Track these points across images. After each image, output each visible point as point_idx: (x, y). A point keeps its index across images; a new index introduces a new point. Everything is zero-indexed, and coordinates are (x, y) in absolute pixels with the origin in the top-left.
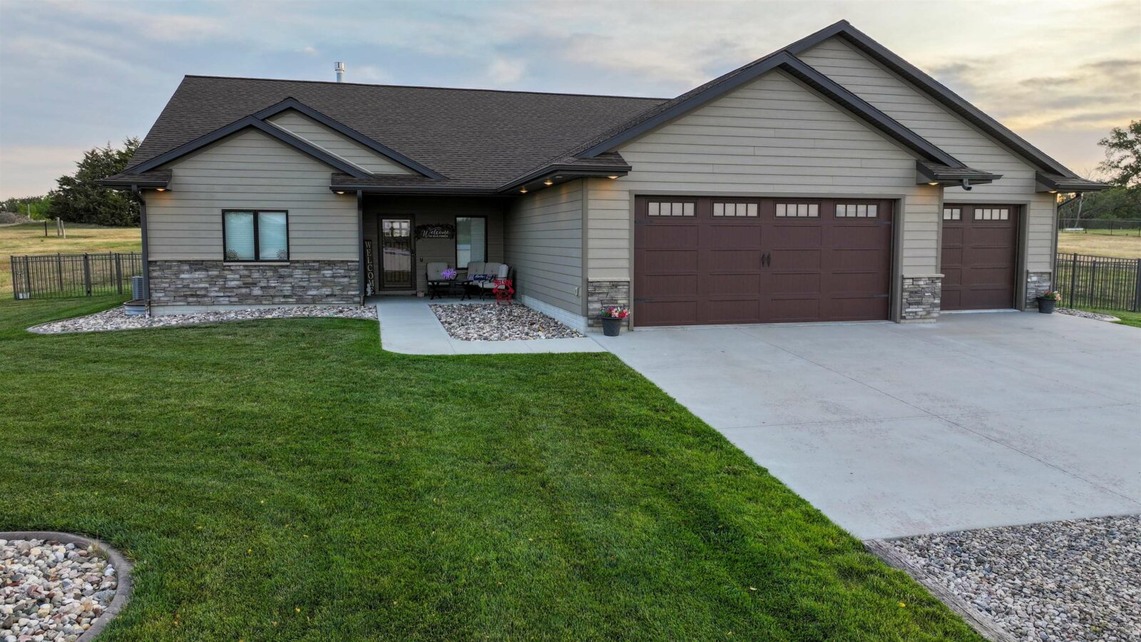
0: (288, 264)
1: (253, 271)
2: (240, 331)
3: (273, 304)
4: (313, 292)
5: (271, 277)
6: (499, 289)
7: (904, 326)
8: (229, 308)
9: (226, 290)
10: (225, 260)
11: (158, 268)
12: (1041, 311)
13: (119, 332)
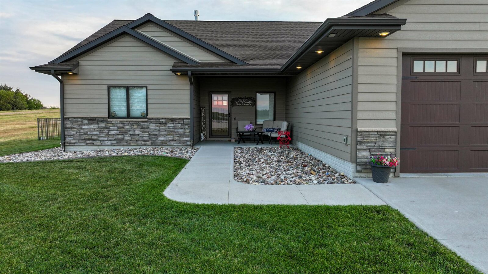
0: (146, 120)
1: (125, 124)
3: (137, 145)
4: (162, 138)
5: (137, 128)
6: (281, 138)
8: (111, 148)
9: (109, 136)
10: (109, 117)
11: (70, 122)
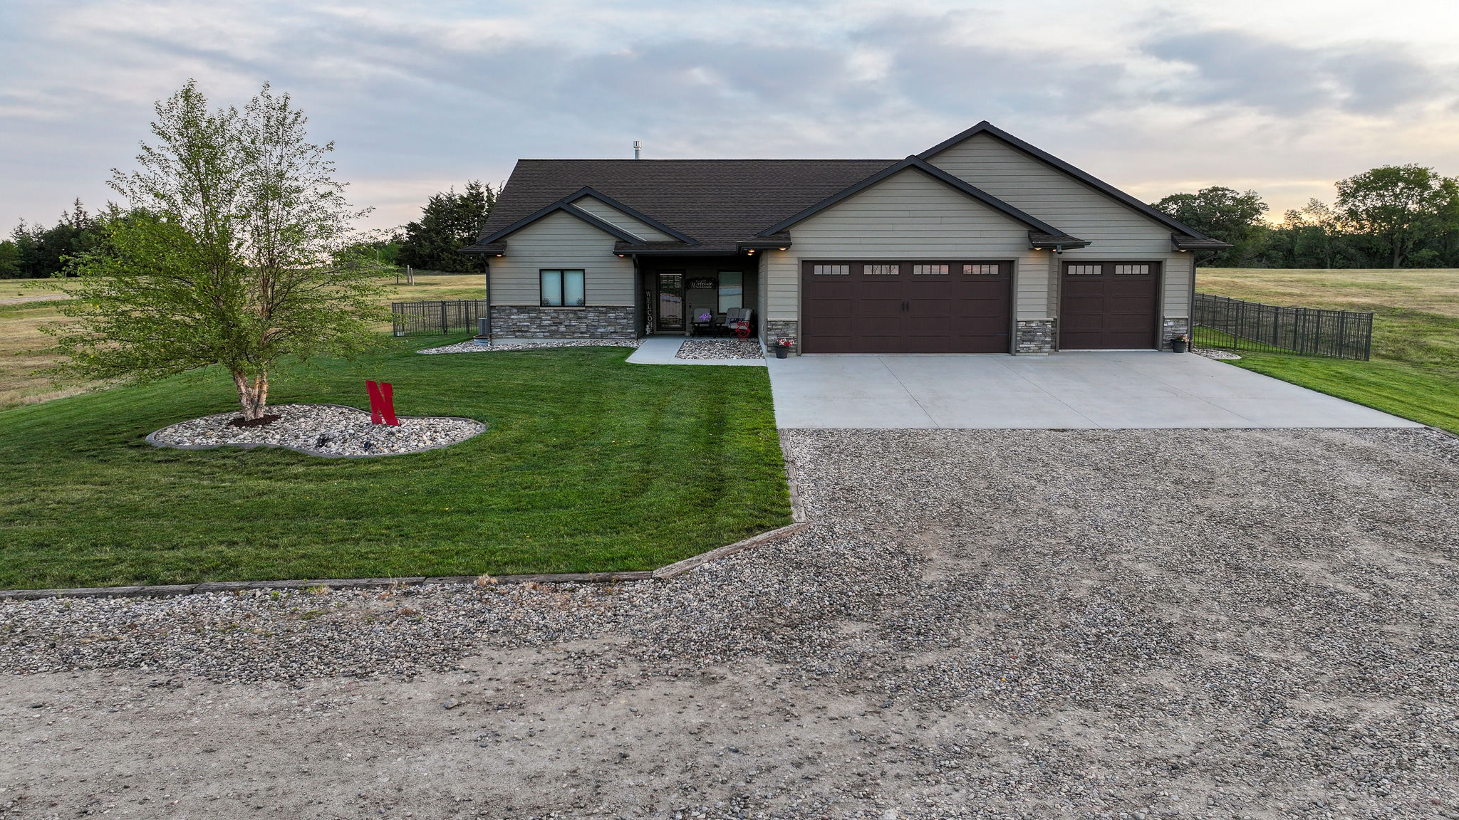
0: (584, 308)
1: (560, 314)
2: (546, 353)
3: (573, 338)
4: (602, 330)
5: (573, 318)
6: (743, 330)
7: (1019, 357)
8: (543, 340)
9: (541, 327)
10: (541, 305)
11: (496, 311)
12: (1175, 351)
13: (472, 353)
